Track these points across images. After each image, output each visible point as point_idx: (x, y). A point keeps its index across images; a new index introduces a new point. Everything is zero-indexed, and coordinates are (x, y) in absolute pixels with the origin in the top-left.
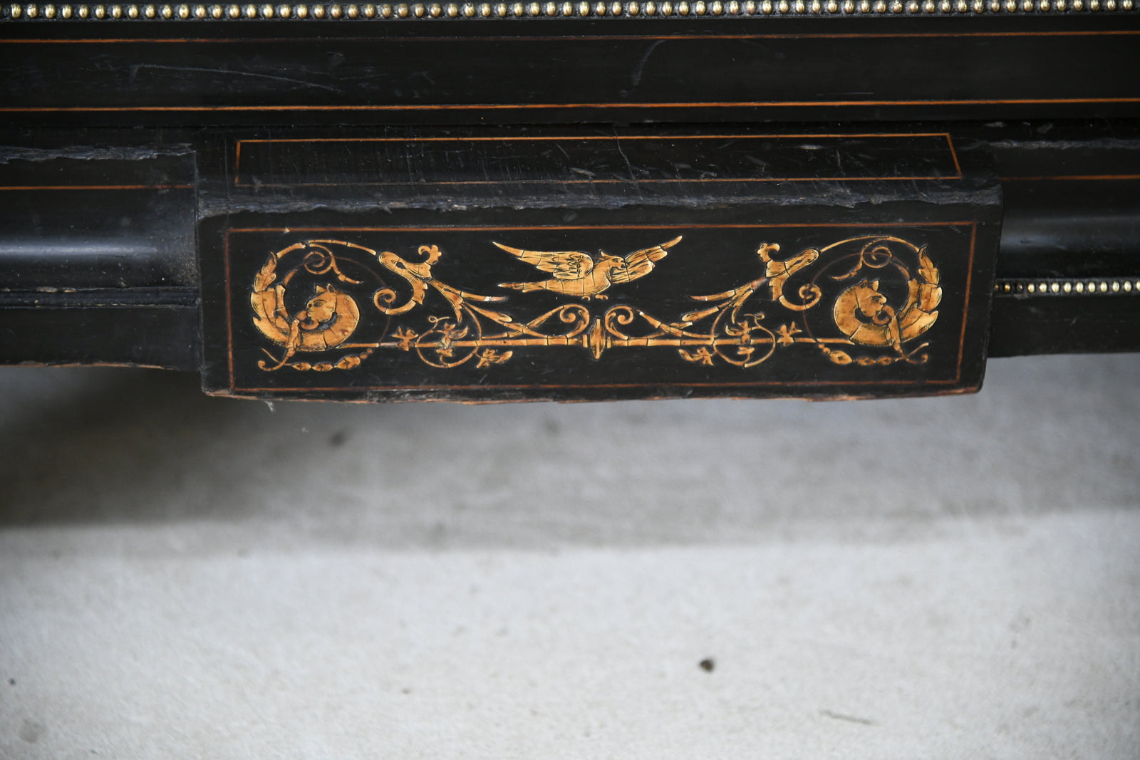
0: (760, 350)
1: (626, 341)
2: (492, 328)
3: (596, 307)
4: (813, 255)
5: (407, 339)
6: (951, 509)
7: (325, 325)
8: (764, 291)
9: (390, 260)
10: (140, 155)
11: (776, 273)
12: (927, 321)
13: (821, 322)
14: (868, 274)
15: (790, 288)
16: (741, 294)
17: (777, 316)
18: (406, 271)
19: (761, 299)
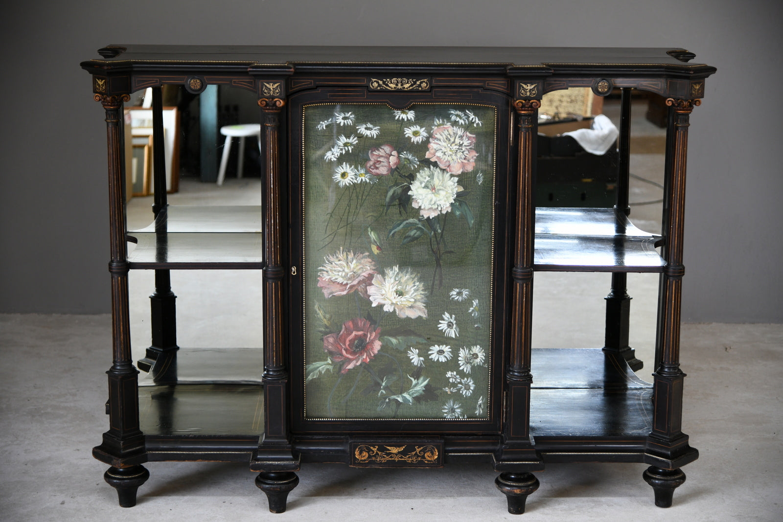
0: (416, 461)
1: (400, 459)
2: (385, 457)
3: (396, 455)
4: (422, 448)
5: (374, 458)
6: (447, 496)
7: (364, 456)
8: (416, 453)
9: (372, 448)
10: (342, 437)
11: (418, 450)
12: (436, 457)
13: (423, 457)
14: (429, 451)
15: (420, 452)
16: (414, 453)
17: (418, 456)
18: (374, 449)
19: (416, 454)
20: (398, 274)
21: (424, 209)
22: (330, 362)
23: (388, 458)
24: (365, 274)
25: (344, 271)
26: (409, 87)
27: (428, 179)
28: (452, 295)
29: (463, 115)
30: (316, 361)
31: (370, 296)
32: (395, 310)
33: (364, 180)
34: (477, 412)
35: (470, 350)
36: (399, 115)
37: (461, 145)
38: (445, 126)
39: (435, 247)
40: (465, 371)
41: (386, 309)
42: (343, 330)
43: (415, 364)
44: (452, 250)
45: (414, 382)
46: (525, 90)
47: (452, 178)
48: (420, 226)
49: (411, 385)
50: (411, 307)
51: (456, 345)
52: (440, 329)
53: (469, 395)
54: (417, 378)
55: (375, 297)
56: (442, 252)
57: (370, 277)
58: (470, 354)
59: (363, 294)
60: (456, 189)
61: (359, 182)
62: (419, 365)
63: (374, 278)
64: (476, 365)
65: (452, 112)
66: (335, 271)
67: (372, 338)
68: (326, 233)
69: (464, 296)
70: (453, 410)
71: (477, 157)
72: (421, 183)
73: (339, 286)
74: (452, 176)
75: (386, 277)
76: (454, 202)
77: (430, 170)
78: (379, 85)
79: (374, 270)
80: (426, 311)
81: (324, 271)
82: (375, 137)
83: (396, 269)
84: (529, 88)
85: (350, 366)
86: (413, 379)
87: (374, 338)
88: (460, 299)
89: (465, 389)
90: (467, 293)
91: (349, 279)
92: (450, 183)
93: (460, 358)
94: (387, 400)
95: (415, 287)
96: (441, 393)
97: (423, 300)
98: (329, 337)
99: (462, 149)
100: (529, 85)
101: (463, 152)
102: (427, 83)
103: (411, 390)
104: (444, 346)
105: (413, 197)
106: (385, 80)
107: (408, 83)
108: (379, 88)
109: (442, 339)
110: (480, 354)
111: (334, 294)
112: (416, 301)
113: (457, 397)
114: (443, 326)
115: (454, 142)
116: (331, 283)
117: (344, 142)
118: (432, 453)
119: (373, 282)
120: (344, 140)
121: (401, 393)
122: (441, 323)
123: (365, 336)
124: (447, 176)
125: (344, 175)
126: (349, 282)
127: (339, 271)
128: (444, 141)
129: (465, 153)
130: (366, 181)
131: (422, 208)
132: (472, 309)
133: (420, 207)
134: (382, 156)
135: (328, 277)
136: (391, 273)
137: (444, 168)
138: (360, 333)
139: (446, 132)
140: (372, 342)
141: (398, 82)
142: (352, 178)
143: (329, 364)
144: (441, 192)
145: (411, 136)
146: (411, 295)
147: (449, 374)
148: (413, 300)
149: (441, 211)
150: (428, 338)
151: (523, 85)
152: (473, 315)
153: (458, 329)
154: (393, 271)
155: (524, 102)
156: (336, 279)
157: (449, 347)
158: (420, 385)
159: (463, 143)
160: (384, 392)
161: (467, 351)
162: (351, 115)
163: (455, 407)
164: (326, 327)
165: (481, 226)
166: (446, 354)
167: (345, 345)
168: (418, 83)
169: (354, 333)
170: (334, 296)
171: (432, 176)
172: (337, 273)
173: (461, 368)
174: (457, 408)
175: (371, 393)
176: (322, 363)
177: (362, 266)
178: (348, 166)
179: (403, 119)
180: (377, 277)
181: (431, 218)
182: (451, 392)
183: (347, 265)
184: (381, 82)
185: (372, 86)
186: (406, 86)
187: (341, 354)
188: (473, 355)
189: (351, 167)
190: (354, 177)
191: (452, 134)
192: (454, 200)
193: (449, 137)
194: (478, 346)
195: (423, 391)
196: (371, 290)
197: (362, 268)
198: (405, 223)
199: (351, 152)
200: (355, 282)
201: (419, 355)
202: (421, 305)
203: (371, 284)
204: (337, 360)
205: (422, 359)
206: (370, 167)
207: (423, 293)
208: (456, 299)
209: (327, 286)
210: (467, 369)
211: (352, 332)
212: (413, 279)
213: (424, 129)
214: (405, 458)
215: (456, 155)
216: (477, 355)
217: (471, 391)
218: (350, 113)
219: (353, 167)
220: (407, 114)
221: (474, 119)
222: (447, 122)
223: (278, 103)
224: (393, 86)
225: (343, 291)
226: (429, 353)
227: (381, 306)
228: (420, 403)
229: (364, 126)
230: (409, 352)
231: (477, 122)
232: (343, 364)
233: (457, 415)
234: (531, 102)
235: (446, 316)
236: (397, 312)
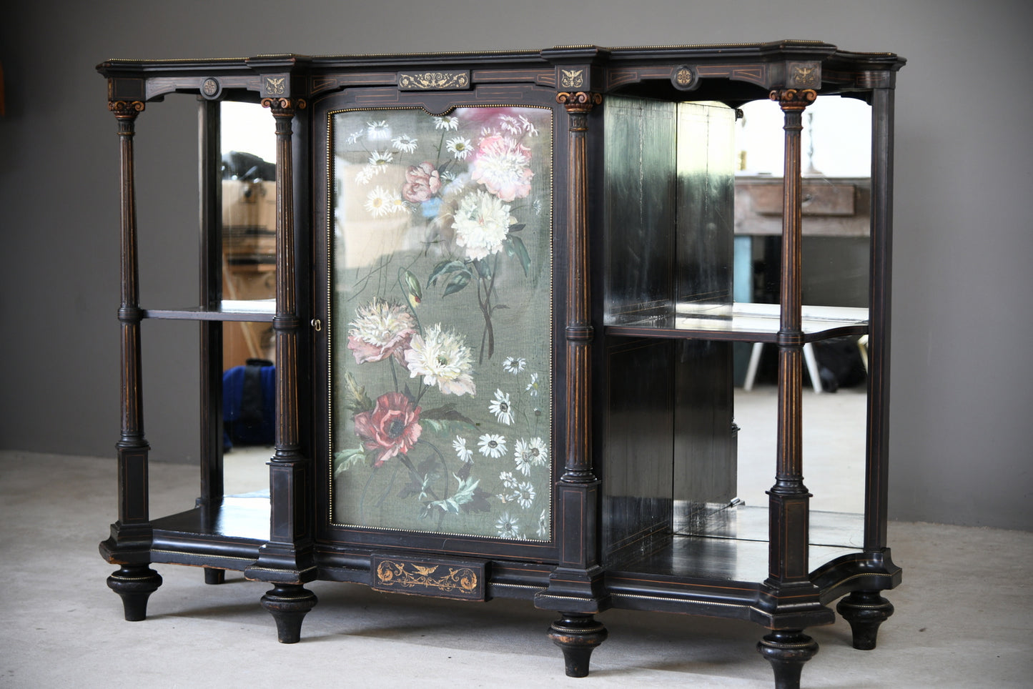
0: (451, 588)
1: (430, 584)
2: (412, 580)
3: (426, 577)
4: (457, 571)
5: (399, 581)
7: (388, 576)
8: (451, 577)
9: (397, 565)
12: (475, 585)
13: (459, 584)
14: (465, 575)
15: (454, 577)
16: (447, 577)
17: (453, 582)
18: (399, 568)
19: (450, 579)
20: (440, 334)
21: (471, 248)
22: (362, 450)
23: (416, 582)
24: (402, 334)
25: (377, 328)
26: (445, 84)
27: (474, 207)
28: (506, 366)
29: (516, 122)
30: (345, 448)
31: (408, 363)
32: (437, 383)
33: (400, 209)
34: (539, 531)
35: (529, 443)
36: (440, 123)
37: (514, 162)
38: (494, 137)
39: (484, 300)
40: (523, 473)
41: (427, 381)
42: (377, 408)
43: (462, 458)
44: (505, 304)
45: (461, 483)
46: (568, 78)
47: (504, 206)
48: (466, 270)
49: (458, 487)
50: (457, 380)
51: (513, 435)
52: (491, 412)
53: (529, 506)
54: (465, 479)
55: (414, 364)
56: (492, 306)
57: (408, 338)
58: (529, 449)
59: (400, 361)
60: (509, 221)
61: (395, 211)
62: (467, 461)
63: (413, 340)
64: (536, 465)
65: (503, 118)
66: (367, 328)
67: (410, 420)
68: (357, 278)
69: (520, 367)
70: (509, 527)
71: (533, 178)
72: (467, 213)
73: (372, 348)
74: (504, 203)
75: (427, 338)
76: (506, 238)
77: (477, 195)
78: (410, 83)
79: (412, 328)
80: (474, 387)
81: (355, 328)
82: (412, 152)
83: (438, 328)
84: (573, 75)
85: (385, 458)
86: (459, 479)
87: (413, 421)
88: (516, 371)
89: (524, 497)
90: (524, 363)
91: (384, 340)
92: (501, 213)
93: (516, 454)
94: (429, 507)
95: (461, 353)
96: (494, 502)
97: (471, 371)
98: (360, 416)
99: (515, 168)
100: (573, 72)
101: (516, 172)
102: (465, 78)
103: (457, 495)
104: (497, 436)
105: (458, 232)
106: (416, 76)
107: (443, 79)
108: (410, 87)
109: (494, 426)
110: (541, 448)
111: (367, 359)
112: (462, 372)
113: (513, 507)
114: (495, 408)
115: (504, 159)
116: (364, 345)
117: (377, 160)
118: (470, 580)
119: (412, 344)
120: (376, 156)
121: (445, 498)
122: (492, 404)
123: (403, 416)
124: (497, 203)
125: (377, 202)
126: (384, 343)
127: (372, 329)
128: (493, 157)
129: (519, 172)
130: (403, 211)
131: (468, 246)
132: (530, 385)
133: (466, 245)
134: (421, 178)
135: (360, 337)
136: (432, 333)
137: (494, 193)
138: (397, 413)
139: (495, 145)
140: (410, 425)
141: (431, 78)
142: (386, 206)
143: (360, 453)
144: (490, 224)
145: (454, 150)
146: (457, 364)
147: (503, 476)
148: (458, 371)
149: (491, 250)
150: (477, 424)
151: (566, 72)
152: (531, 394)
153: (513, 413)
154: (435, 331)
155: (568, 95)
156: (369, 339)
157: (503, 437)
158: (468, 488)
159: (516, 159)
160: (425, 494)
161: (525, 445)
162: (385, 124)
163: (512, 522)
164: (358, 403)
165: (540, 271)
166: (499, 447)
167: (379, 427)
168: (455, 78)
169: (390, 412)
170: (366, 361)
171: (478, 203)
172: (370, 332)
173: (518, 468)
174: (514, 524)
175: (410, 495)
176: (354, 451)
177: (397, 323)
178: (382, 191)
179: (444, 128)
180: (416, 339)
181: (479, 260)
182: (506, 500)
183: (381, 321)
184: (412, 79)
185: (403, 84)
186: (442, 82)
187: (375, 441)
188: (533, 450)
189: (385, 191)
190: (388, 205)
191: (502, 147)
192: (507, 236)
193: (499, 151)
194: (539, 439)
195: (472, 496)
196: (409, 355)
197: (398, 325)
198: (448, 266)
199: (385, 172)
200: (391, 344)
201: (467, 447)
202: (468, 378)
203: (409, 348)
204: (372, 448)
205: (470, 452)
206: (407, 192)
207: (470, 361)
208: (510, 371)
209: (358, 348)
210: (525, 469)
211: (387, 412)
212: (458, 342)
213: (469, 141)
214: (437, 584)
215: (508, 176)
216: (537, 450)
217: (531, 502)
218: (384, 122)
219: (387, 191)
220: (449, 121)
221: (529, 127)
222: (497, 132)
223: (283, 104)
224: (425, 83)
225: (377, 355)
226: (479, 444)
227: (421, 377)
228: (468, 512)
229: (400, 138)
230: (454, 441)
231: (532, 131)
232: (377, 454)
233: (514, 534)
234: (577, 95)
235: (499, 394)
236: (440, 387)
